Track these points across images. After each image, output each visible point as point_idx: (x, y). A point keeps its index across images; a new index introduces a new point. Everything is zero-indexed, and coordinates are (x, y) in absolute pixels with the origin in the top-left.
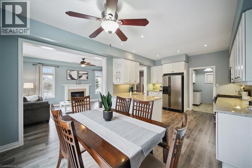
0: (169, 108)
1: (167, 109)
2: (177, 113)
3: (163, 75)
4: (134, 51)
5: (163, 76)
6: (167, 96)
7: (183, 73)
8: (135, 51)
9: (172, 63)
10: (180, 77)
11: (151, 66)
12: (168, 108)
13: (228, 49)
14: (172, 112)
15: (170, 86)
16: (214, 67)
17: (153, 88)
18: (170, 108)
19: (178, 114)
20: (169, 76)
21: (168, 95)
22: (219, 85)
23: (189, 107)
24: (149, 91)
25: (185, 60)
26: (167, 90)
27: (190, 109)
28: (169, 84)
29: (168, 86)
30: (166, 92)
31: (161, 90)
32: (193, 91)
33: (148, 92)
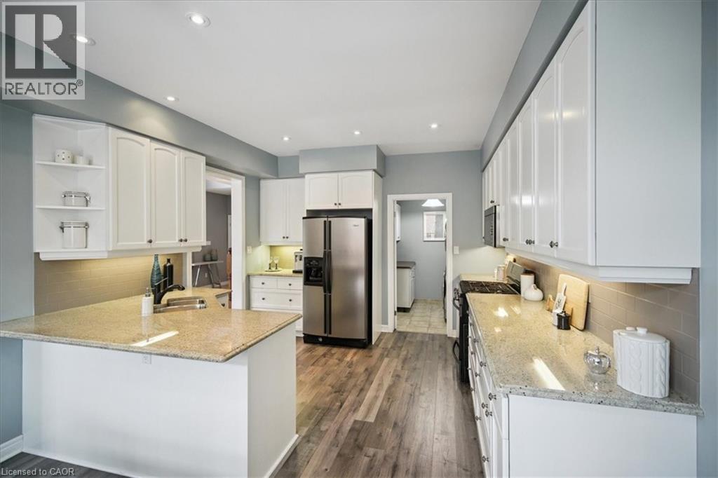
0: (327, 338)
1: (321, 340)
2: (353, 351)
3: (305, 216)
4: (171, 99)
5: (304, 218)
6: (318, 291)
7: (370, 210)
8: (177, 99)
9: (335, 175)
10: (361, 222)
11: (265, 178)
12: (322, 337)
13: (479, 149)
14: (337, 351)
15: (328, 255)
16: (449, 197)
17: (269, 262)
18: (329, 336)
19: (355, 354)
20: (326, 219)
21: (322, 288)
22: (460, 249)
23: (385, 321)
24: (254, 275)
25: (375, 168)
26: (321, 269)
27: (389, 328)
28: (327, 250)
29: (322, 256)
30: (316, 276)
31: (297, 269)
32: (398, 267)
33: (251, 278)
